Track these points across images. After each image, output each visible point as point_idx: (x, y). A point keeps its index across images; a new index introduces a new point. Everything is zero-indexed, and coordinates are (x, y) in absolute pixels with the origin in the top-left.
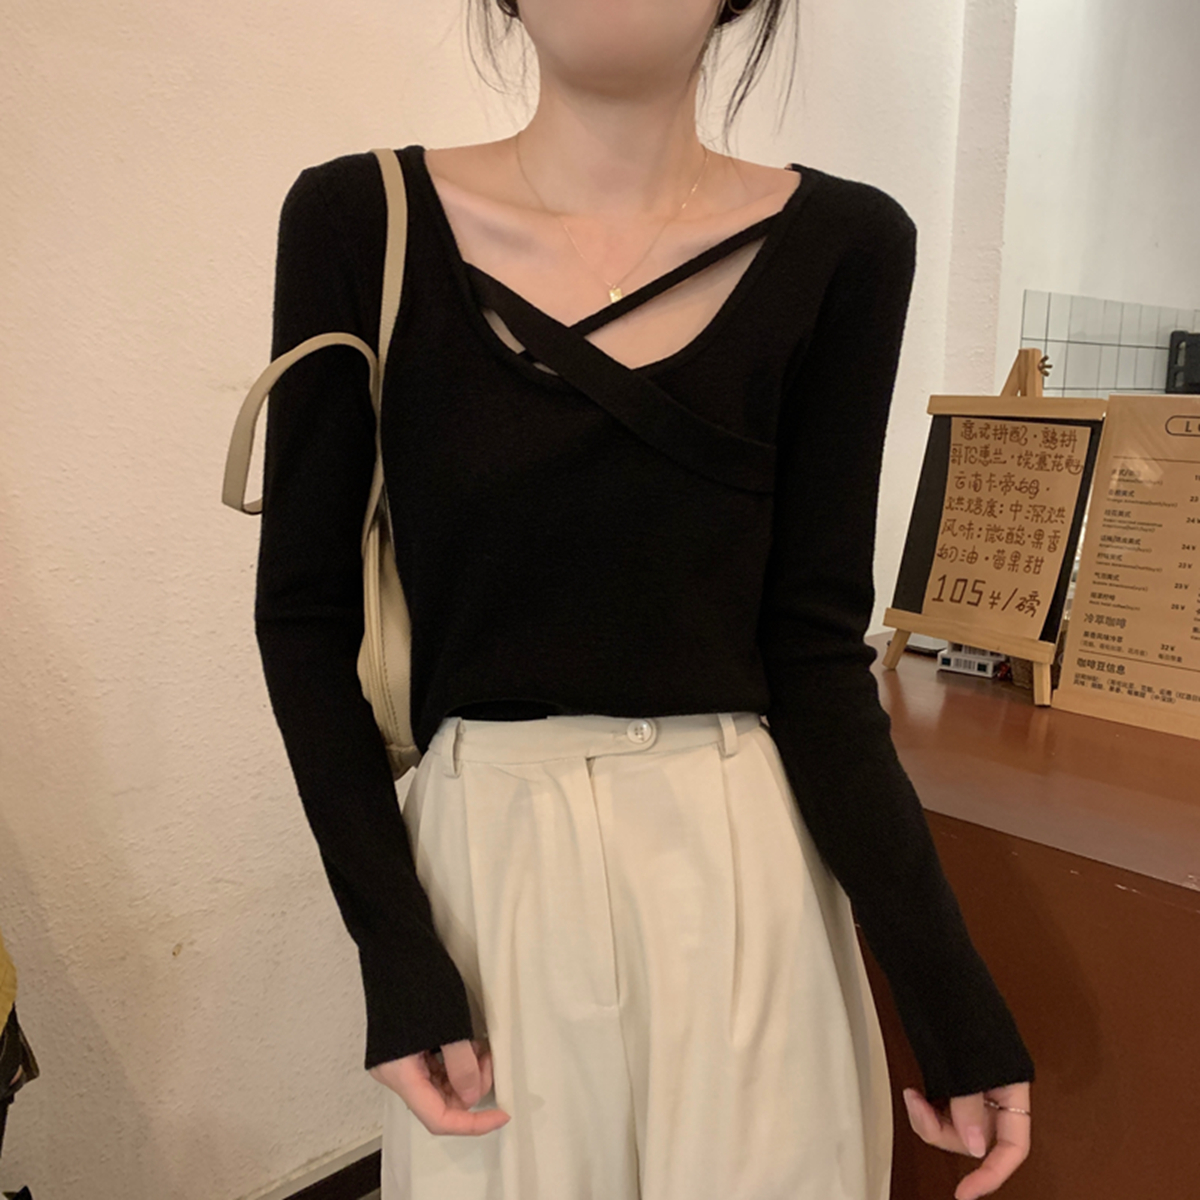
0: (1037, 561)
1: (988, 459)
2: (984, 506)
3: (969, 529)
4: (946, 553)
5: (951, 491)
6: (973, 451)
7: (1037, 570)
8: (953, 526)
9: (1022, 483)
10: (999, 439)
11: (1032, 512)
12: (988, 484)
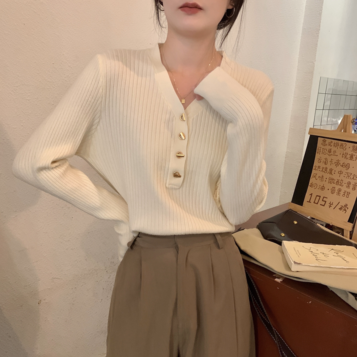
0: (348, 193)
1: (331, 154)
2: (328, 170)
3: (322, 178)
4: (313, 186)
5: (316, 163)
6: (325, 150)
7: (347, 196)
8: (316, 176)
9: (343, 164)
10: (336, 147)
11: (347, 175)
12: (330, 163)
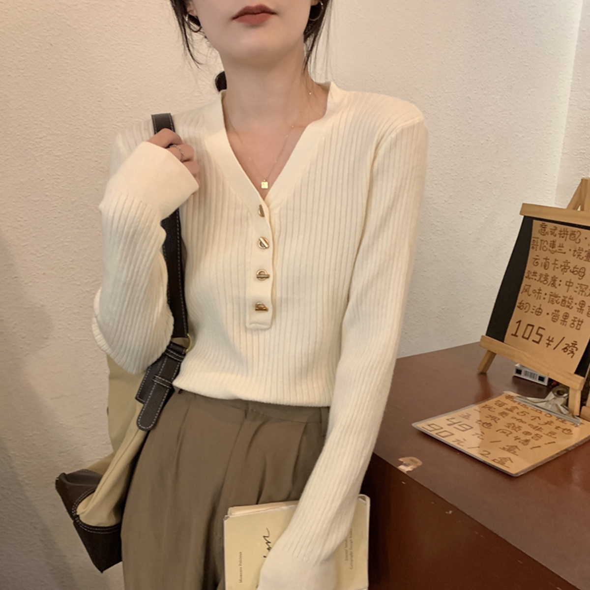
0: (579, 321)
2: (549, 280)
3: (539, 293)
4: (523, 306)
5: (530, 267)
6: (546, 243)
7: (578, 328)
8: (529, 289)
9: (574, 268)
10: (563, 237)
11: (579, 288)
12: (553, 266)
